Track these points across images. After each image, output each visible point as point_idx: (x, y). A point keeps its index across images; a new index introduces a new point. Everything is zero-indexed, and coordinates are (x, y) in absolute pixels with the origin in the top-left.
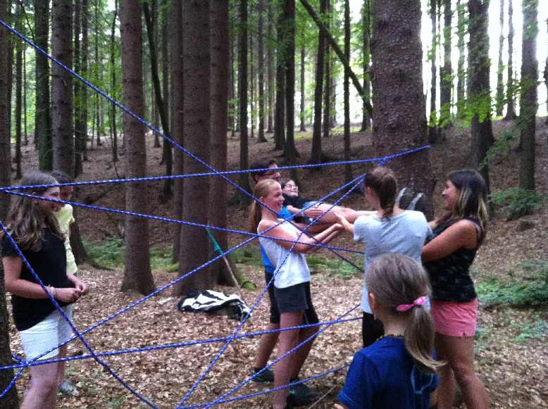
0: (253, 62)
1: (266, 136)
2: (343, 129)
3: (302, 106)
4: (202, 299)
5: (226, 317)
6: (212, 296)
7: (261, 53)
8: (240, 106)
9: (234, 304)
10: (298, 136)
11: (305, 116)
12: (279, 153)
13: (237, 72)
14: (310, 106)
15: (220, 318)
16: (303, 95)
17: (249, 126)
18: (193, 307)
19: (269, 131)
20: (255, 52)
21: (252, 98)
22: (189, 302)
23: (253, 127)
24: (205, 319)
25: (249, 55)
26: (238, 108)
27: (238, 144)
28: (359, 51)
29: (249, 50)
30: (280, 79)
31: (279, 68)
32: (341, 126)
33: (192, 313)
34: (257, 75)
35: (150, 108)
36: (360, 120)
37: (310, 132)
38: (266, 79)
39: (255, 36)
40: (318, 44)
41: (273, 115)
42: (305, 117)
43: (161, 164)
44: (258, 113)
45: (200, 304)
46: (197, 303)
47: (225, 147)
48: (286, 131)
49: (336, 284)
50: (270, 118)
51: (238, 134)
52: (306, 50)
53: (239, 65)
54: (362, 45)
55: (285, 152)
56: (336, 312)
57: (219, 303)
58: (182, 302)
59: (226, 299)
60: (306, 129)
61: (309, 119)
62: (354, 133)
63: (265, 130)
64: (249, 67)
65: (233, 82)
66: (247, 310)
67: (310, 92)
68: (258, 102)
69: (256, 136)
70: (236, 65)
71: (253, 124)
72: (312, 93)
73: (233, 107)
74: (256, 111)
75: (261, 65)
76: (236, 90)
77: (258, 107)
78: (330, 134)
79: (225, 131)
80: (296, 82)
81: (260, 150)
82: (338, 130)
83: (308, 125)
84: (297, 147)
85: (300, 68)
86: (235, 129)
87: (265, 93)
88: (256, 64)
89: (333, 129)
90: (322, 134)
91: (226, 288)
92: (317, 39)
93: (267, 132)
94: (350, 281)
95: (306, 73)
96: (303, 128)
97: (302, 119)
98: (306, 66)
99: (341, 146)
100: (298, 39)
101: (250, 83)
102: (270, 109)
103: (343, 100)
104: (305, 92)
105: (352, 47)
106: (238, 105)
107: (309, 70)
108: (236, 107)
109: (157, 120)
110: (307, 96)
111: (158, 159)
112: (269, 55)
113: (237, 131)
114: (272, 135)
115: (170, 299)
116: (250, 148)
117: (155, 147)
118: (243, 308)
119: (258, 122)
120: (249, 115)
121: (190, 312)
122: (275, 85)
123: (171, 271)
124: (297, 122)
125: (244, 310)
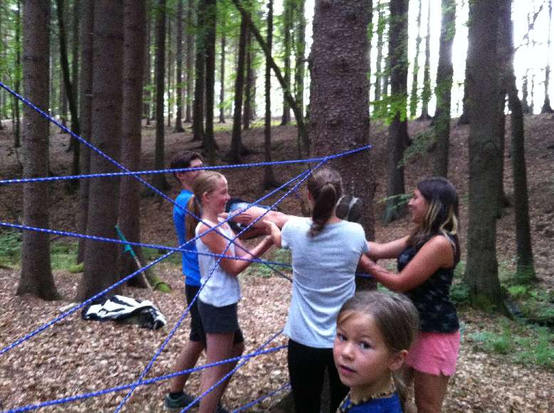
0: (171, 47)
1: (184, 126)
2: (263, 122)
3: (222, 97)
4: (110, 305)
5: (137, 326)
6: (121, 302)
7: (179, 39)
8: (156, 93)
9: (146, 311)
10: (217, 128)
11: (225, 107)
12: (198, 144)
13: (154, 58)
14: (230, 96)
15: (130, 328)
16: (222, 86)
17: (166, 115)
18: (99, 315)
19: (188, 121)
20: (174, 37)
21: (169, 85)
22: (94, 309)
23: (170, 116)
24: (113, 328)
25: (167, 41)
26: (154, 95)
27: (154, 132)
28: (280, 43)
29: (167, 35)
30: (199, 67)
31: (199, 56)
32: (262, 119)
33: (98, 322)
34: (176, 62)
35: (58, 91)
36: (281, 113)
37: (229, 123)
38: (184, 67)
39: (174, 21)
40: (239, 33)
41: (191, 105)
42: (224, 109)
43: (68, 151)
44: (176, 101)
45: (107, 312)
46: (103, 310)
47: (139, 135)
48: (205, 122)
49: (256, 284)
50: (188, 107)
51: (154, 122)
52: (228, 38)
53: (156, 50)
54: (283, 38)
55: (203, 143)
56: (256, 314)
57: (128, 310)
58: (86, 309)
59: (138, 306)
60: (226, 120)
61: (228, 111)
62: (274, 127)
63: (183, 120)
64: (167, 53)
65: (149, 66)
66: (161, 317)
67: (230, 83)
68: (176, 90)
69: (174, 125)
70: (152, 50)
71: (170, 112)
72: (232, 84)
73: (148, 93)
74: (173, 99)
75: (179, 51)
76: (153, 76)
77: (175, 95)
78: (250, 126)
79: (139, 119)
80: (216, 71)
81: (177, 140)
82: (258, 122)
83: (228, 117)
84: (216, 138)
85: (220, 57)
86: (151, 117)
87: (183, 81)
88: (174, 49)
89: (254, 122)
90: (242, 127)
91: (137, 290)
92: (239, 28)
93: (185, 122)
94: (269, 280)
95: (226, 63)
96: (222, 119)
97: (222, 110)
98: (227, 56)
99: (261, 139)
100: (218, 27)
101: (167, 70)
102: (189, 98)
103: (265, 93)
104: (225, 83)
105: (274, 39)
106: (154, 91)
107: (229, 60)
108: (152, 94)
109: (65, 104)
110: (227, 86)
111: (64, 145)
112: (189, 41)
113: (153, 119)
114: (190, 125)
115: (72, 305)
116: (166, 137)
117: (61, 133)
118: (157, 315)
119: (176, 111)
120: (166, 103)
121: (96, 320)
122: (194, 73)
123: (75, 272)
124: (217, 112)
125: (158, 318)
